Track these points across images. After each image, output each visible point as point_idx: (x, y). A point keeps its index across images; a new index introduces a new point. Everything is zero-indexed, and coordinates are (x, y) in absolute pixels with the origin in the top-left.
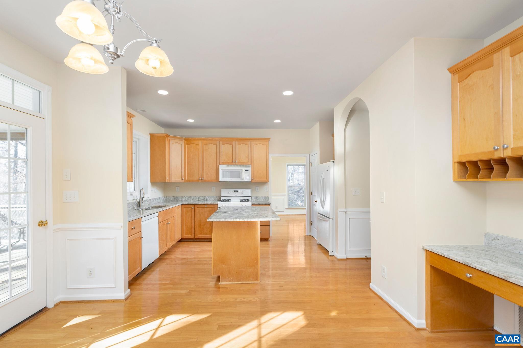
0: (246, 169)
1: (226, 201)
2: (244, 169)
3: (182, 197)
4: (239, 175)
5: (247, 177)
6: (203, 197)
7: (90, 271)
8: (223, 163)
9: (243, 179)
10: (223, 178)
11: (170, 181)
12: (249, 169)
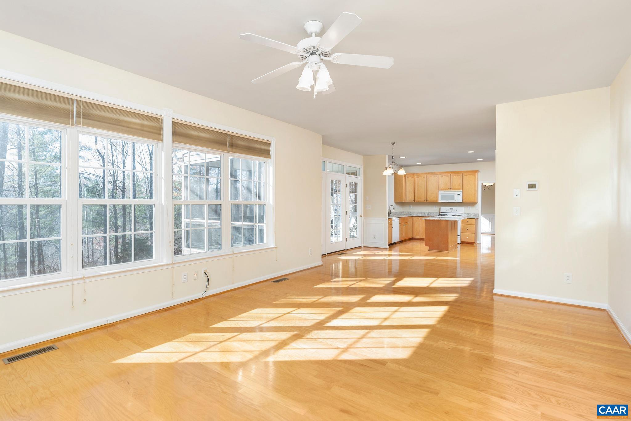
0: (459, 193)
1: (444, 215)
2: (457, 193)
3: (414, 212)
4: (452, 197)
5: (459, 199)
6: (428, 213)
7: (375, 236)
8: (442, 190)
9: (455, 200)
10: (441, 199)
11: (406, 201)
12: (461, 193)
